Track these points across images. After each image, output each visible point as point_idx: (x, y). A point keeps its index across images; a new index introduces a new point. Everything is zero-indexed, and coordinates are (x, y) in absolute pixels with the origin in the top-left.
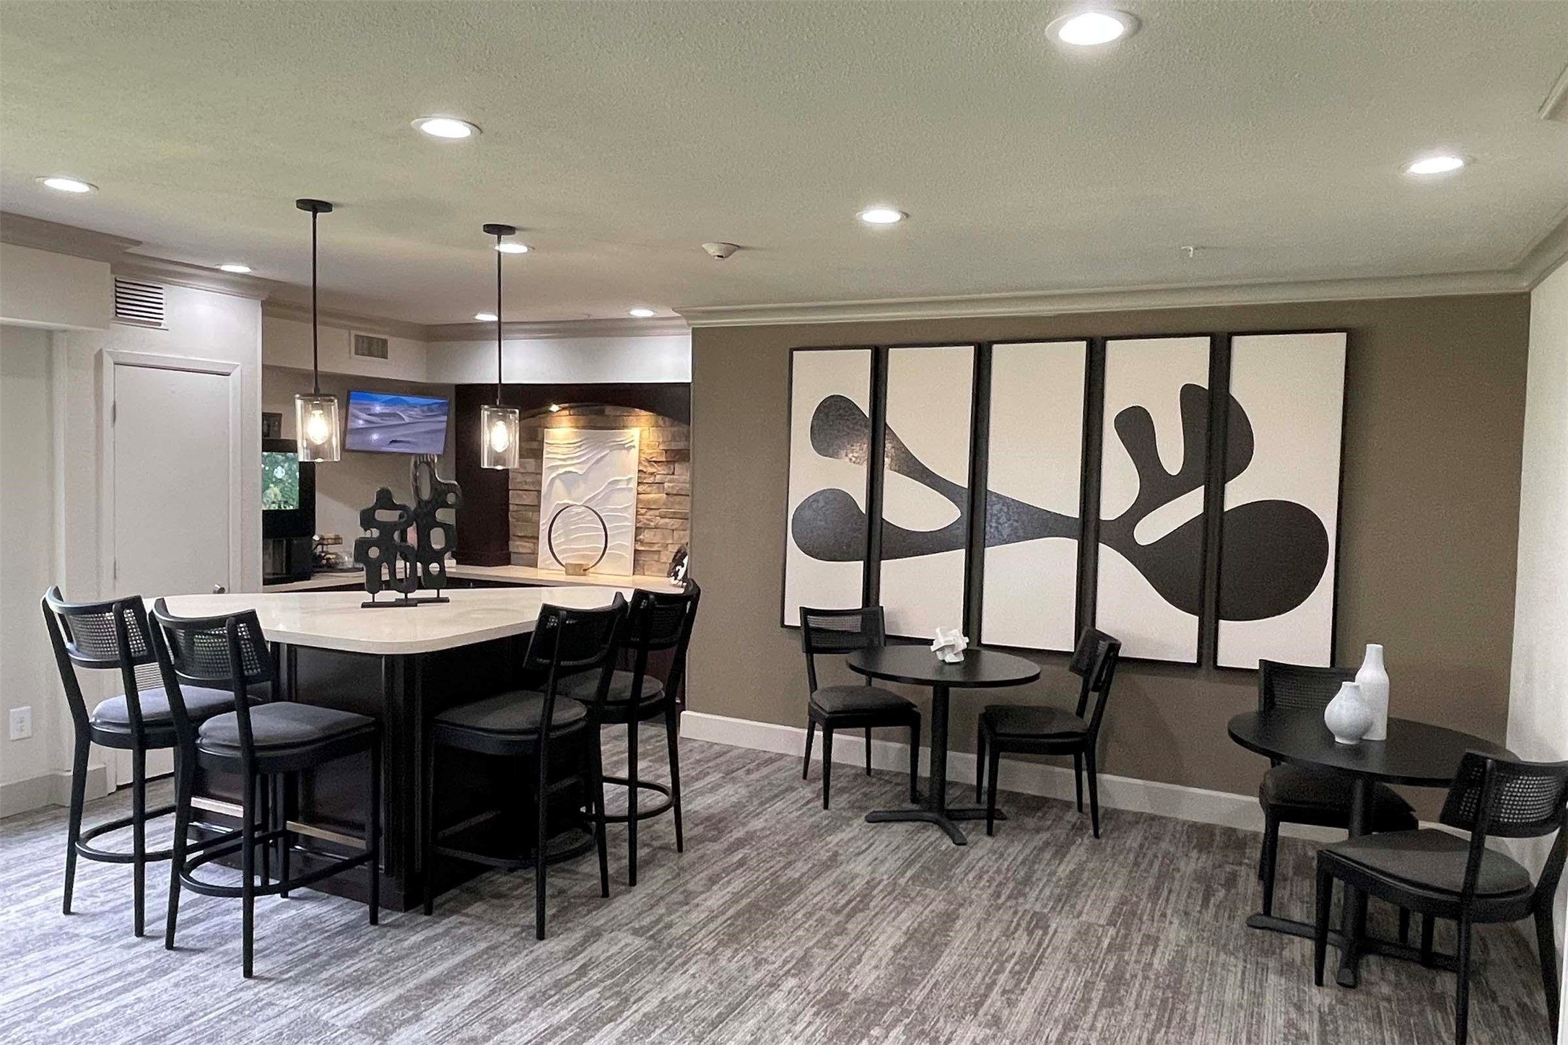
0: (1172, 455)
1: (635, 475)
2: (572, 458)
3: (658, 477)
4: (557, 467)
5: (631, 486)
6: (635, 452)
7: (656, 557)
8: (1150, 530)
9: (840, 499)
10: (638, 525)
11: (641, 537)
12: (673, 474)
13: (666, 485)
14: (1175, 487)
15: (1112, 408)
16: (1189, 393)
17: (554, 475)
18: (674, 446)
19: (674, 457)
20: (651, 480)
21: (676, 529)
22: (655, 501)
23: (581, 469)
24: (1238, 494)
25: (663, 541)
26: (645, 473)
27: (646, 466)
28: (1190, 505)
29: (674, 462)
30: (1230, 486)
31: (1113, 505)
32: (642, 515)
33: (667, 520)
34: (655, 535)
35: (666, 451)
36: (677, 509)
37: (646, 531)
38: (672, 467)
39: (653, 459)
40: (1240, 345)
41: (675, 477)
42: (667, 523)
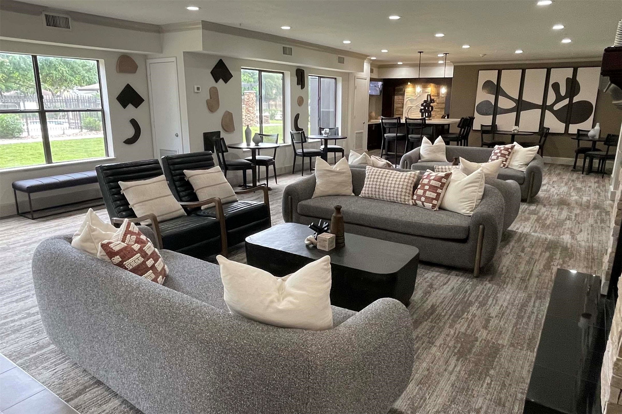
0: (563, 92)
2: (413, 95)
4: (409, 98)
8: (556, 107)
9: (488, 102)
14: (564, 98)
15: (551, 83)
16: (568, 79)
17: (407, 99)
21: (439, 111)
23: (415, 98)
24: (576, 99)
28: (566, 102)
30: (574, 98)
31: (549, 102)
36: (440, 106)
39: (434, 95)
40: (579, 69)
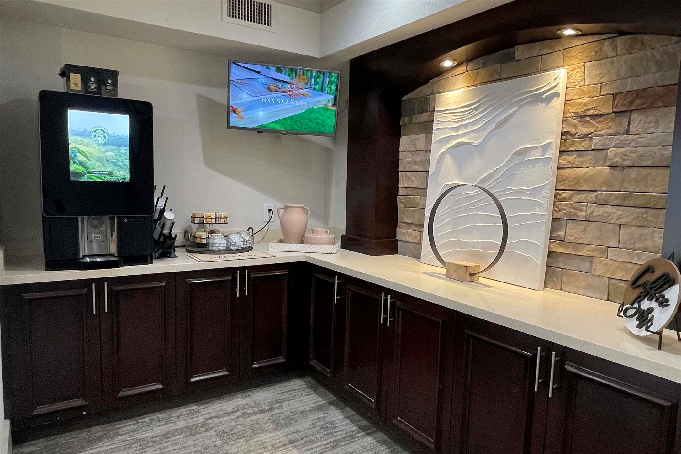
1: (555, 140)
2: (466, 126)
3: (596, 140)
4: (450, 138)
5: (548, 156)
6: (557, 104)
7: (586, 265)
10: (557, 215)
11: (561, 233)
12: (627, 132)
13: (611, 152)
17: (443, 149)
18: (630, 85)
19: (631, 102)
20: (585, 145)
21: (627, 225)
22: (588, 179)
23: (476, 138)
25: (598, 242)
26: (573, 135)
27: (575, 126)
29: (631, 111)
32: (564, 199)
33: (609, 209)
34: (584, 231)
35: (614, 96)
36: (630, 190)
37: (570, 224)
38: (626, 119)
39: (591, 112)
41: (631, 137)
42: (610, 214)
